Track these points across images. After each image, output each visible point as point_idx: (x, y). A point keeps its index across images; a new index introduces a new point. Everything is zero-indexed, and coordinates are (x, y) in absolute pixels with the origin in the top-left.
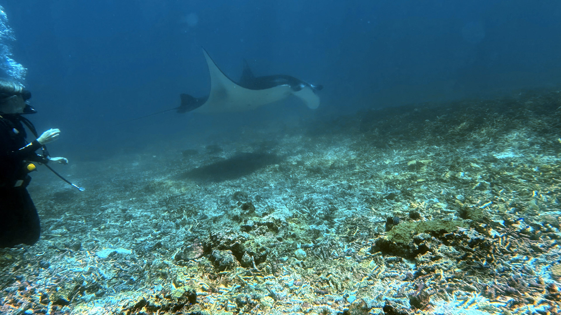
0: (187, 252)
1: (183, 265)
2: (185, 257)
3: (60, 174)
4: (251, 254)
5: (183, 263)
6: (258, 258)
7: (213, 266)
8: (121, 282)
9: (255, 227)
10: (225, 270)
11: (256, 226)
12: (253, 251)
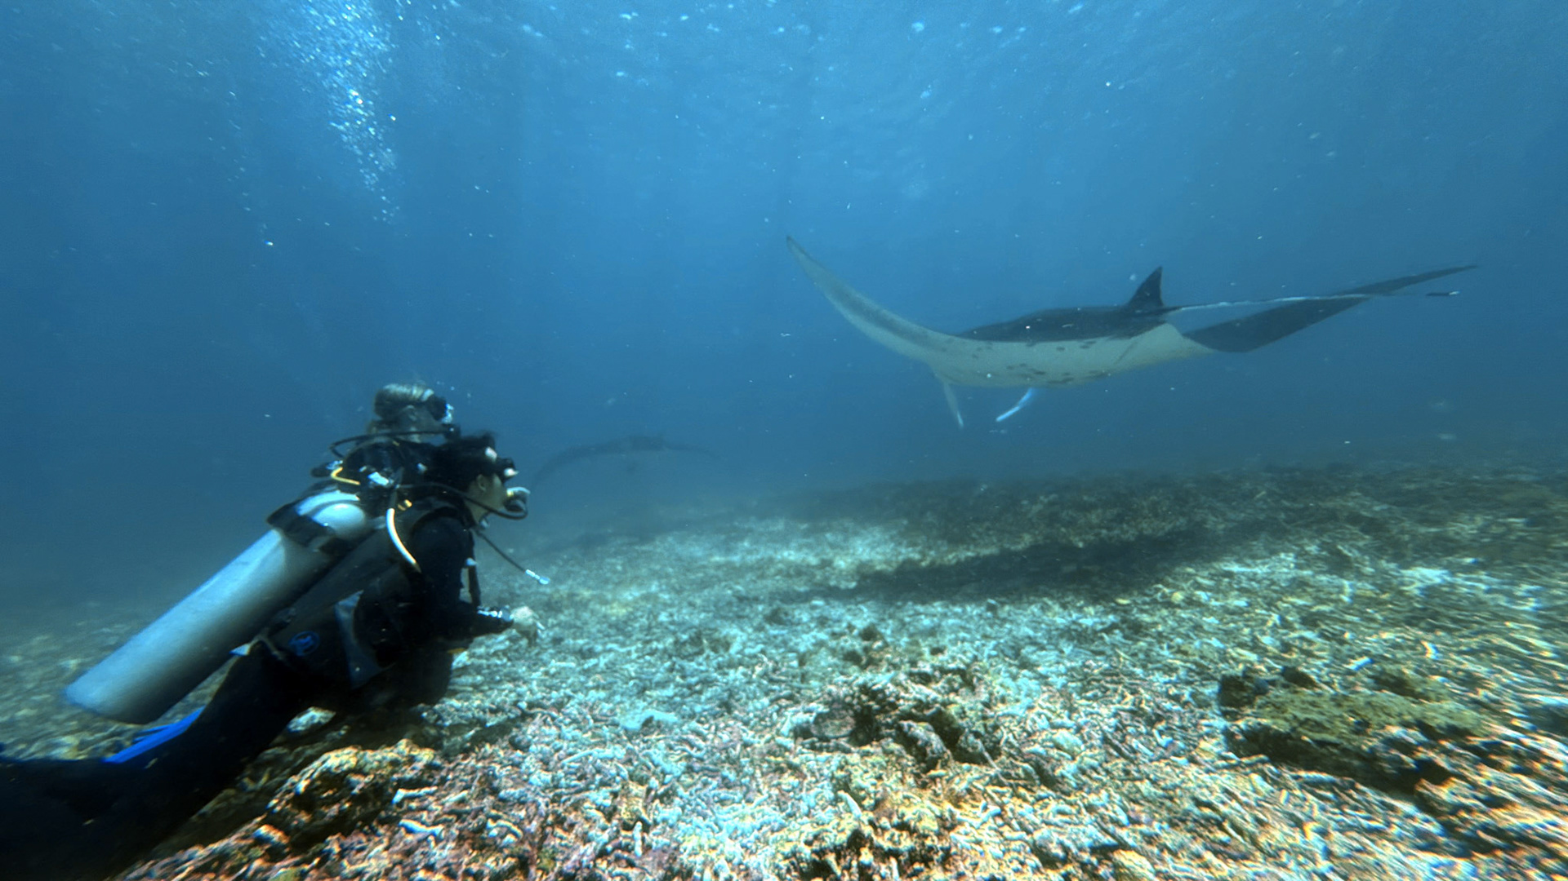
0: (820, 720)
1: (820, 750)
2: (819, 732)
3: (499, 546)
4: (977, 735)
5: (818, 745)
6: (991, 744)
7: (910, 757)
8: (705, 784)
9: (934, 676)
10: (939, 766)
11: (937, 674)
12: (979, 730)
